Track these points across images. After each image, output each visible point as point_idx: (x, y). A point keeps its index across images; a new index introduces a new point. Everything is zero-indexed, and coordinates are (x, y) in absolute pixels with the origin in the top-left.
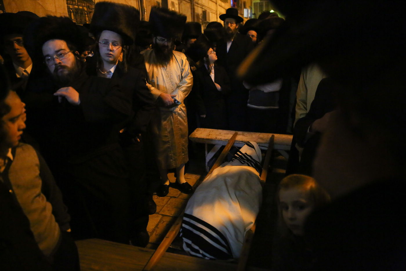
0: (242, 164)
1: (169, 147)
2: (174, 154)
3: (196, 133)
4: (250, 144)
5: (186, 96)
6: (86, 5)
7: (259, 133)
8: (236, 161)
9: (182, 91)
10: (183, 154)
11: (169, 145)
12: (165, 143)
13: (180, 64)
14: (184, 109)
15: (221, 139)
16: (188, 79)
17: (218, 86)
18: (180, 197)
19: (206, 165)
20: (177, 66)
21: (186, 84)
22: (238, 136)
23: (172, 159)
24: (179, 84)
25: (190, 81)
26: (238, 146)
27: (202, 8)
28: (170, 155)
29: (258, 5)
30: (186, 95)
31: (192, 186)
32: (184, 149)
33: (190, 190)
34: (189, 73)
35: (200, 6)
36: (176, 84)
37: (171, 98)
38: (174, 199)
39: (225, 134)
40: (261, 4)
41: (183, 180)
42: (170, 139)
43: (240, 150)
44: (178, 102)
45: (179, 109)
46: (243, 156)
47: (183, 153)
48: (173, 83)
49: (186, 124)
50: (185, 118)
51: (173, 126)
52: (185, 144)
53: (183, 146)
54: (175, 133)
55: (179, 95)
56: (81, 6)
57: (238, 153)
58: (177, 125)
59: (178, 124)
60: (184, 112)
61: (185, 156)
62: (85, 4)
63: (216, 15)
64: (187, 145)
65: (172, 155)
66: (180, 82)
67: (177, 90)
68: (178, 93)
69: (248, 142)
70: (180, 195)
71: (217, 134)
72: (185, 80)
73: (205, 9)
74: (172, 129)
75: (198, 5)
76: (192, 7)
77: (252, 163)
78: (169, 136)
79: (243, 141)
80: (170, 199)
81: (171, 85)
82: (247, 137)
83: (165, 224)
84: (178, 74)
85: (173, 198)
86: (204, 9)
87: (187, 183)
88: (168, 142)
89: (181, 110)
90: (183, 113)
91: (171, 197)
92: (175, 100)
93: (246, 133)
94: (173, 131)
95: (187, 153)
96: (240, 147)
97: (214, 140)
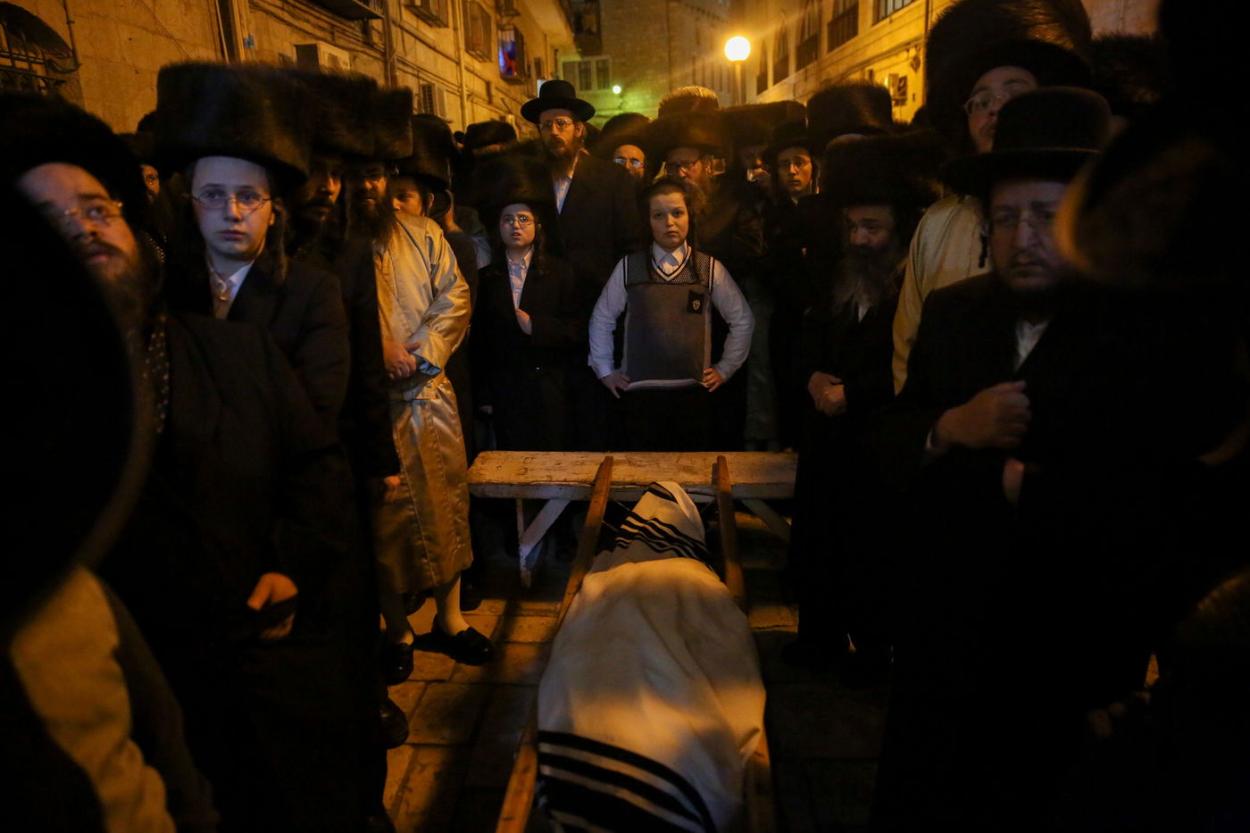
0: (658, 554)
1: (411, 520)
2: (429, 539)
3: (482, 469)
4: (661, 490)
5: (453, 350)
6: (40, 56)
7: (678, 454)
8: (637, 546)
9: (440, 332)
10: (458, 539)
11: (413, 510)
12: (401, 504)
13: (423, 251)
14: (449, 392)
15: (565, 481)
16: (454, 296)
17: (524, 317)
18: (457, 676)
19: (522, 567)
20: (416, 259)
21: (452, 309)
22: (615, 467)
23: (426, 558)
24: (429, 313)
25: (462, 301)
26: (624, 499)
27: (418, 77)
28: (420, 542)
29: (577, 71)
30: (452, 345)
31: (488, 636)
32: (460, 521)
33: (486, 650)
34: (456, 277)
35: (410, 70)
36: (419, 312)
37: (407, 353)
38: (439, 688)
39: (575, 464)
40: (583, 67)
41: (459, 622)
42: (412, 493)
43: (636, 510)
44: (431, 366)
45: (433, 393)
46: (647, 526)
47: (458, 534)
48: (408, 311)
49: (458, 440)
50: (454, 421)
51: (419, 448)
52: (460, 504)
53: (456, 511)
54: (427, 468)
55: (433, 343)
56: (24, 60)
57: (630, 519)
58: (430, 445)
59: (435, 442)
60: (449, 403)
61: (464, 545)
62: (35, 54)
63: (458, 99)
64: (465, 508)
65: (425, 542)
66: (430, 305)
67: (425, 330)
68: (429, 339)
69: (654, 483)
70: (455, 671)
71: (549, 465)
72: (446, 298)
73: (427, 81)
74: (418, 458)
75: (406, 69)
76: (389, 74)
77: (688, 548)
78: (410, 483)
79: (636, 481)
80: (426, 688)
81: (403, 315)
82: (645, 469)
83: (429, 774)
84: (423, 282)
85: (434, 684)
86: (423, 80)
87: (470, 629)
88: (409, 501)
89: (440, 394)
90: (446, 406)
91: (428, 682)
92: (421, 361)
93: (637, 457)
94: (421, 463)
95: (467, 533)
96: (632, 502)
97: (544, 485)
